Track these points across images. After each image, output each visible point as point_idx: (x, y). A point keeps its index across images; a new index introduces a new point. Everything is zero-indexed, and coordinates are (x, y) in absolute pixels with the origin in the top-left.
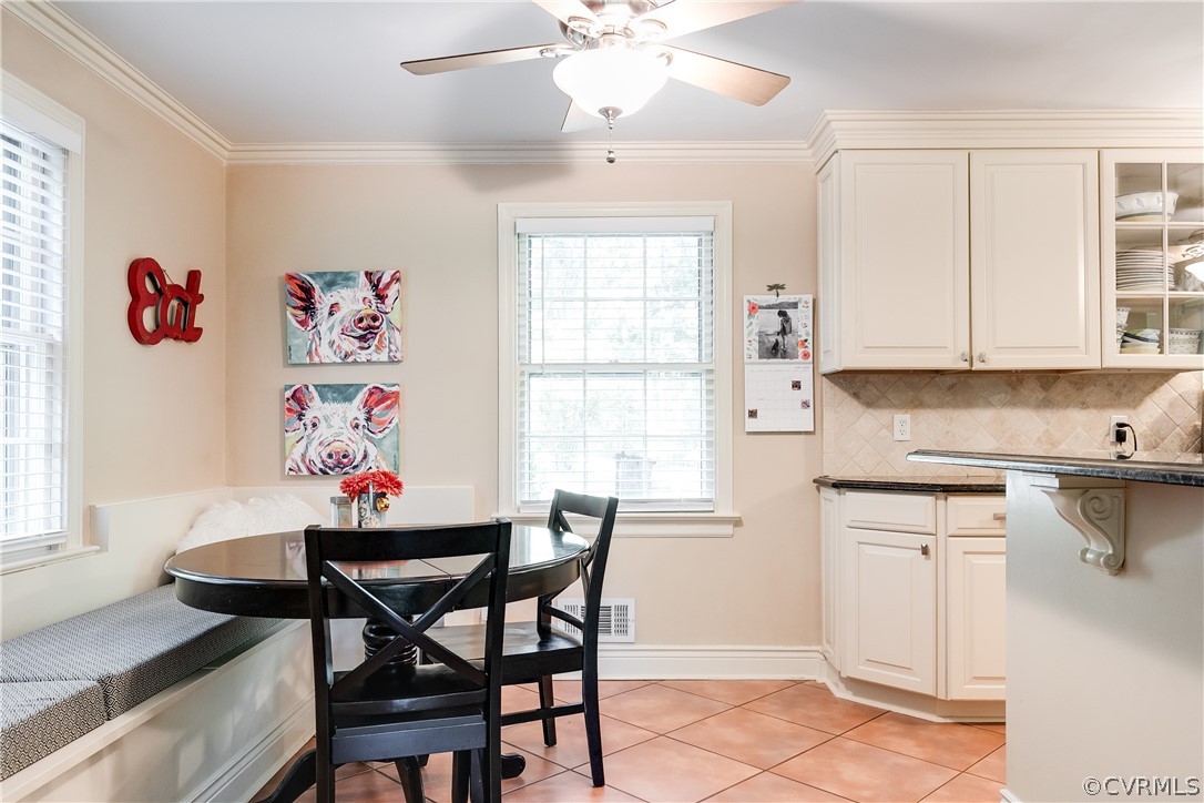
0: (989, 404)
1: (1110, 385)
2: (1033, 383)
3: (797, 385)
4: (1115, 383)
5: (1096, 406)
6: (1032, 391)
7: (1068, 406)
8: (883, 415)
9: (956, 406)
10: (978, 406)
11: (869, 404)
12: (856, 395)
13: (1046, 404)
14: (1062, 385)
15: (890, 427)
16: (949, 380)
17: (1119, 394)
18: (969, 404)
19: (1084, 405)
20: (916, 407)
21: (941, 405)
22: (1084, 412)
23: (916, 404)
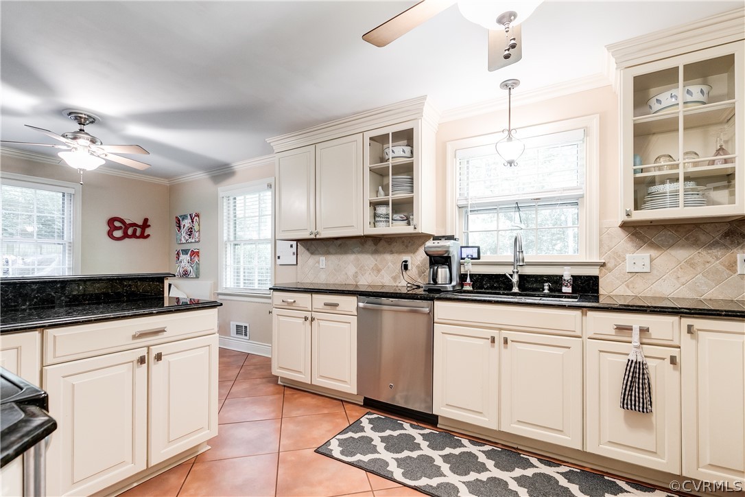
0: (353, 253)
1: (403, 242)
2: (370, 242)
3: (291, 246)
4: (405, 241)
5: (397, 253)
6: (370, 245)
7: (385, 253)
8: (316, 258)
9: (341, 254)
10: (349, 253)
11: (312, 253)
12: (308, 250)
13: (376, 252)
14: (382, 243)
15: (319, 262)
16: (339, 242)
17: (407, 246)
18: (346, 253)
19: (392, 252)
20: (328, 254)
21: (336, 253)
22: (392, 256)
23: (328, 253)
